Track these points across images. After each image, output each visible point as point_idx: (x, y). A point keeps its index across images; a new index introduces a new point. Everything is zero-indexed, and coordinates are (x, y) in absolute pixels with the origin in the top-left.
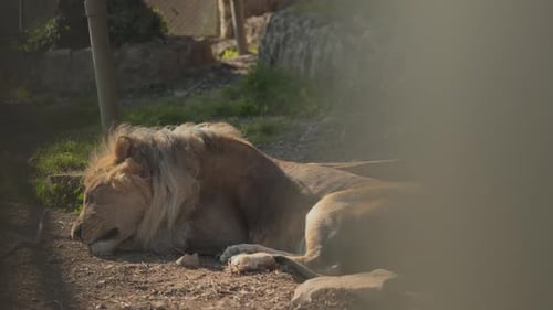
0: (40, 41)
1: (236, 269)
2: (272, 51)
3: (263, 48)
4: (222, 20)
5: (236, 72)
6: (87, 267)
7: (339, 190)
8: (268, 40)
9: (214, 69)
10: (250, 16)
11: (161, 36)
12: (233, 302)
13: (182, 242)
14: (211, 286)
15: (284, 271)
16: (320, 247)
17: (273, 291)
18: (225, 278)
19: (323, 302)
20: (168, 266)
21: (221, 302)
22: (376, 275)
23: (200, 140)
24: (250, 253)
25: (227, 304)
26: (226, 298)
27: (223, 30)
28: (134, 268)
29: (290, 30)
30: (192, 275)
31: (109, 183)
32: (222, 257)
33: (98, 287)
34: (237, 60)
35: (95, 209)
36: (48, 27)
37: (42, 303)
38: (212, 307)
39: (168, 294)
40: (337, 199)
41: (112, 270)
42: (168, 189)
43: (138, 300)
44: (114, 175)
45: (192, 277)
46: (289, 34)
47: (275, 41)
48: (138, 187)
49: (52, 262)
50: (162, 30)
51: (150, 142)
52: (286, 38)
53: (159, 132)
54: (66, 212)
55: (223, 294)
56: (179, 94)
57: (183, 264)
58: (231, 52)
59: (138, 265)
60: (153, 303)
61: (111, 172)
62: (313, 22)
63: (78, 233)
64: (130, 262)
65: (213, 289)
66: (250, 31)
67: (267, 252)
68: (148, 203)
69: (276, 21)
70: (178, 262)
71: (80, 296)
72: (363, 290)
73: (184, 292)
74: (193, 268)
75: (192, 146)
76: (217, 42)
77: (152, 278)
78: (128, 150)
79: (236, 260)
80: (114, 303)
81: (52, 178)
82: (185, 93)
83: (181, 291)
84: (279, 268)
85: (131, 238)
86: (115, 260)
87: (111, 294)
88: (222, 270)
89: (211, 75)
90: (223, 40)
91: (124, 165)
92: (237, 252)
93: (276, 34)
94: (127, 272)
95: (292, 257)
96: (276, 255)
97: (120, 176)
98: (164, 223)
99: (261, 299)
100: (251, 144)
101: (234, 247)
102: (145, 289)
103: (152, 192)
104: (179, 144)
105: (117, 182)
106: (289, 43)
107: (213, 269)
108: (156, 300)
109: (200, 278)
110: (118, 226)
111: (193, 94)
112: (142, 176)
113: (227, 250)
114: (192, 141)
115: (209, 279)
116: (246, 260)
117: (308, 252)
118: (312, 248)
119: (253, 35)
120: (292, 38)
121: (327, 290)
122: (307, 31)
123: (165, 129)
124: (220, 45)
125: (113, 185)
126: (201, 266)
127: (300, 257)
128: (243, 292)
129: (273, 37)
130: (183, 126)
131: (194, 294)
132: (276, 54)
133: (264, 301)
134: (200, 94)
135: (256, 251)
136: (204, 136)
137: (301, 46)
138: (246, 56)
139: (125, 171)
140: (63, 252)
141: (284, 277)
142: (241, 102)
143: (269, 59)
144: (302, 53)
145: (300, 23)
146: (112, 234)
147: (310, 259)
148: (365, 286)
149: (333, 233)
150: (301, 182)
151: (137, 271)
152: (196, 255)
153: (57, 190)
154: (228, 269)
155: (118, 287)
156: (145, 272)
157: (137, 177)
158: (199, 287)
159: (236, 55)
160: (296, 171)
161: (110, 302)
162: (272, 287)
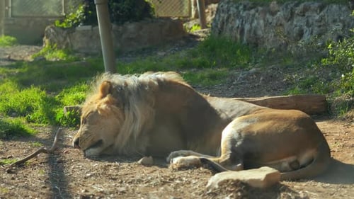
0: (73, 21)
1: (175, 167)
2: (219, 26)
3: (214, 24)
4: (193, 6)
5: (198, 40)
6: (81, 165)
7: (244, 115)
8: (217, 18)
9: (184, 38)
10: (210, 4)
11: (151, 17)
12: (169, 188)
13: (143, 148)
14: (157, 177)
15: (206, 168)
16: (230, 152)
17: (197, 180)
18: (167, 172)
19: (225, 188)
20: (132, 164)
21: (162, 188)
22: (261, 171)
23: (156, 83)
24: (185, 156)
25: (166, 189)
26: (166, 185)
27: (193, 13)
28: (110, 166)
29: (231, 12)
30: (146, 170)
31: (97, 111)
32: (168, 159)
33: (85, 178)
34: (200, 32)
35: (88, 128)
36: (78, 12)
37: (48, 188)
38: (156, 191)
39: (129, 183)
40: (242, 121)
41: (96, 167)
42: (134, 114)
43: (109, 187)
44: (100, 105)
45: (147, 171)
46: (230, 15)
47: (221, 19)
48: (115, 113)
49: (59, 162)
50: (151, 13)
51: (123, 84)
52: (228, 18)
53: (130, 78)
54: (75, 130)
55: (164, 183)
56: (160, 54)
57: (142, 164)
58: (196, 27)
59: (113, 164)
60: (118, 189)
61: (98, 104)
62: (245, 6)
63: (77, 143)
64: (109, 162)
65: (159, 180)
66: (210, 13)
67: (196, 155)
68: (122, 123)
69: (222, 6)
70: (139, 162)
71: (72, 184)
72: (252, 180)
73: (140, 181)
74: (149, 165)
75: (150, 87)
76: (189, 21)
77: (121, 172)
78: (109, 90)
79: (176, 160)
80: (93, 189)
81: (67, 108)
82: (163, 54)
83: (138, 181)
84: (202, 166)
85: (111, 146)
86: (99, 161)
87: (93, 182)
88: (167, 167)
89: (183, 42)
90: (193, 19)
91: (106, 99)
92: (177, 156)
93: (222, 15)
94: (105, 168)
95: (212, 159)
96: (202, 157)
97: (103, 106)
98: (132, 136)
99: (188, 186)
100: (189, 86)
101: (175, 152)
102: (115, 179)
103: (124, 116)
104: (142, 86)
105: (101, 110)
106: (230, 20)
107: (161, 166)
108: (121, 186)
109: (152, 172)
110: (102, 138)
111: (169, 54)
112: (117, 106)
113: (171, 155)
114: (151, 84)
115: (157, 173)
116: (182, 161)
117: (222, 155)
118: (225, 153)
119: (212, 15)
120: (232, 17)
121: (228, 181)
122: (241, 13)
123: (133, 76)
124: (191, 22)
125: (99, 112)
126: (154, 165)
127: (217, 159)
128: (178, 181)
129: (220, 16)
130: (145, 74)
131: (146, 183)
132: (222, 28)
133: (190, 187)
134: (174, 54)
135: (189, 155)
136: (158, 80)
137: (238, 22)
138: (206, 30)
139: (107, 103)
140: (67, 155)
141: (205, 172)
142: (199, 59)
143: (217, 31)
144: (238, 27)
145: (237, 8)
146: (98, 144)
147: (224, 160)
148: (253, 178)
149: (239, 143)
150: (220, 110)
151: (112, 168)
152: (151, 157)
153: (70, 115)
154: (170, 167)
155: (99, 178)
156: (117, 169)
157: (114, 107)
158: (150, 178)
159: (199, 29)
160: (218, 103)
161: (92, 188)
162: (196, 178)
